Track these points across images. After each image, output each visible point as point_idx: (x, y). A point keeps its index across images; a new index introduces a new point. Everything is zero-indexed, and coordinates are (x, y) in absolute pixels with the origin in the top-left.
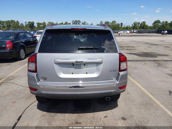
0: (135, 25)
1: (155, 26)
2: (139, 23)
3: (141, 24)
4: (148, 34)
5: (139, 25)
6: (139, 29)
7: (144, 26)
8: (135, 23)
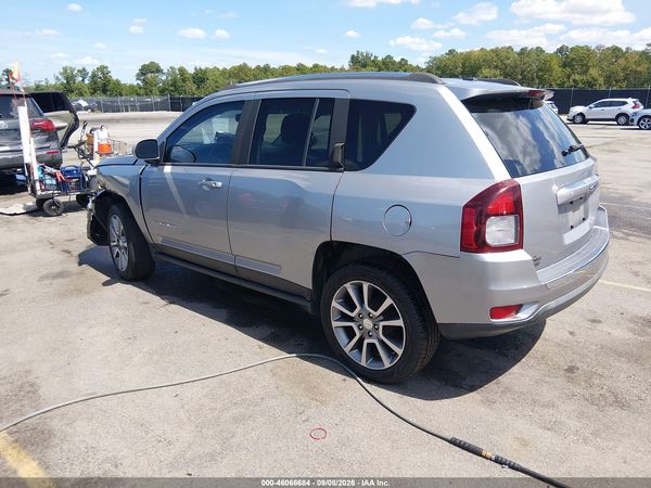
0: (67, 79)
1: (146, 83)
2: (83, 72)
3: (94, 76)
4: (139, 113)
5: (87, 82)
6: (92, 94)
7: (105, 85)
8: (65, 69)
